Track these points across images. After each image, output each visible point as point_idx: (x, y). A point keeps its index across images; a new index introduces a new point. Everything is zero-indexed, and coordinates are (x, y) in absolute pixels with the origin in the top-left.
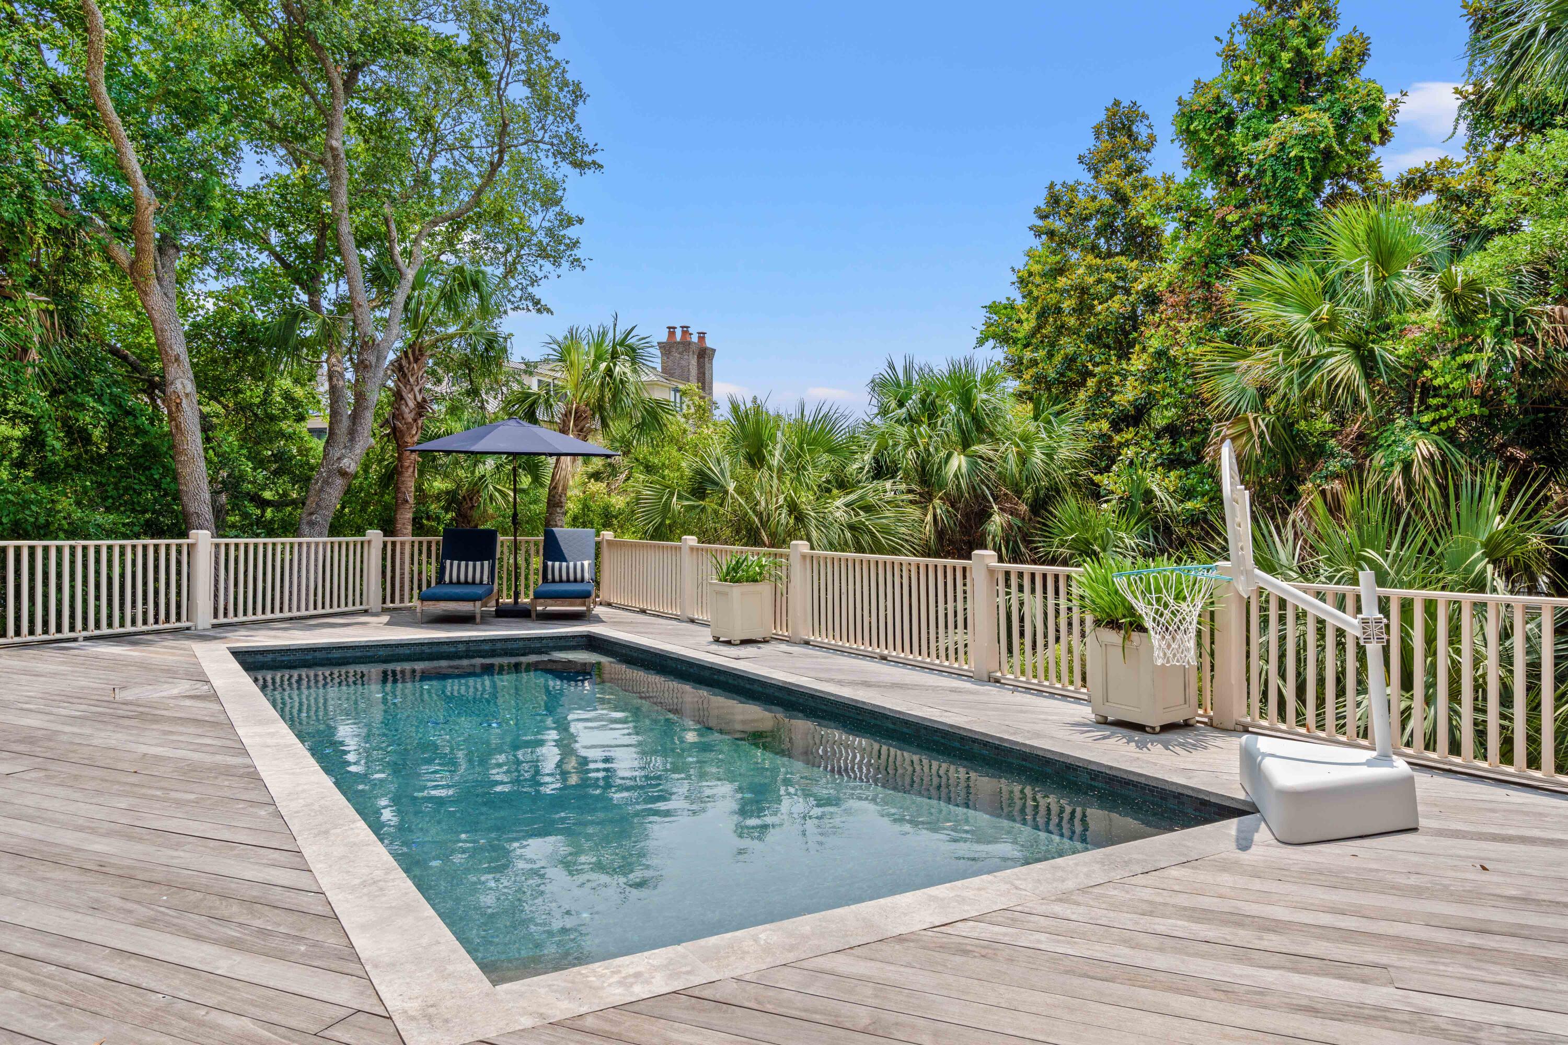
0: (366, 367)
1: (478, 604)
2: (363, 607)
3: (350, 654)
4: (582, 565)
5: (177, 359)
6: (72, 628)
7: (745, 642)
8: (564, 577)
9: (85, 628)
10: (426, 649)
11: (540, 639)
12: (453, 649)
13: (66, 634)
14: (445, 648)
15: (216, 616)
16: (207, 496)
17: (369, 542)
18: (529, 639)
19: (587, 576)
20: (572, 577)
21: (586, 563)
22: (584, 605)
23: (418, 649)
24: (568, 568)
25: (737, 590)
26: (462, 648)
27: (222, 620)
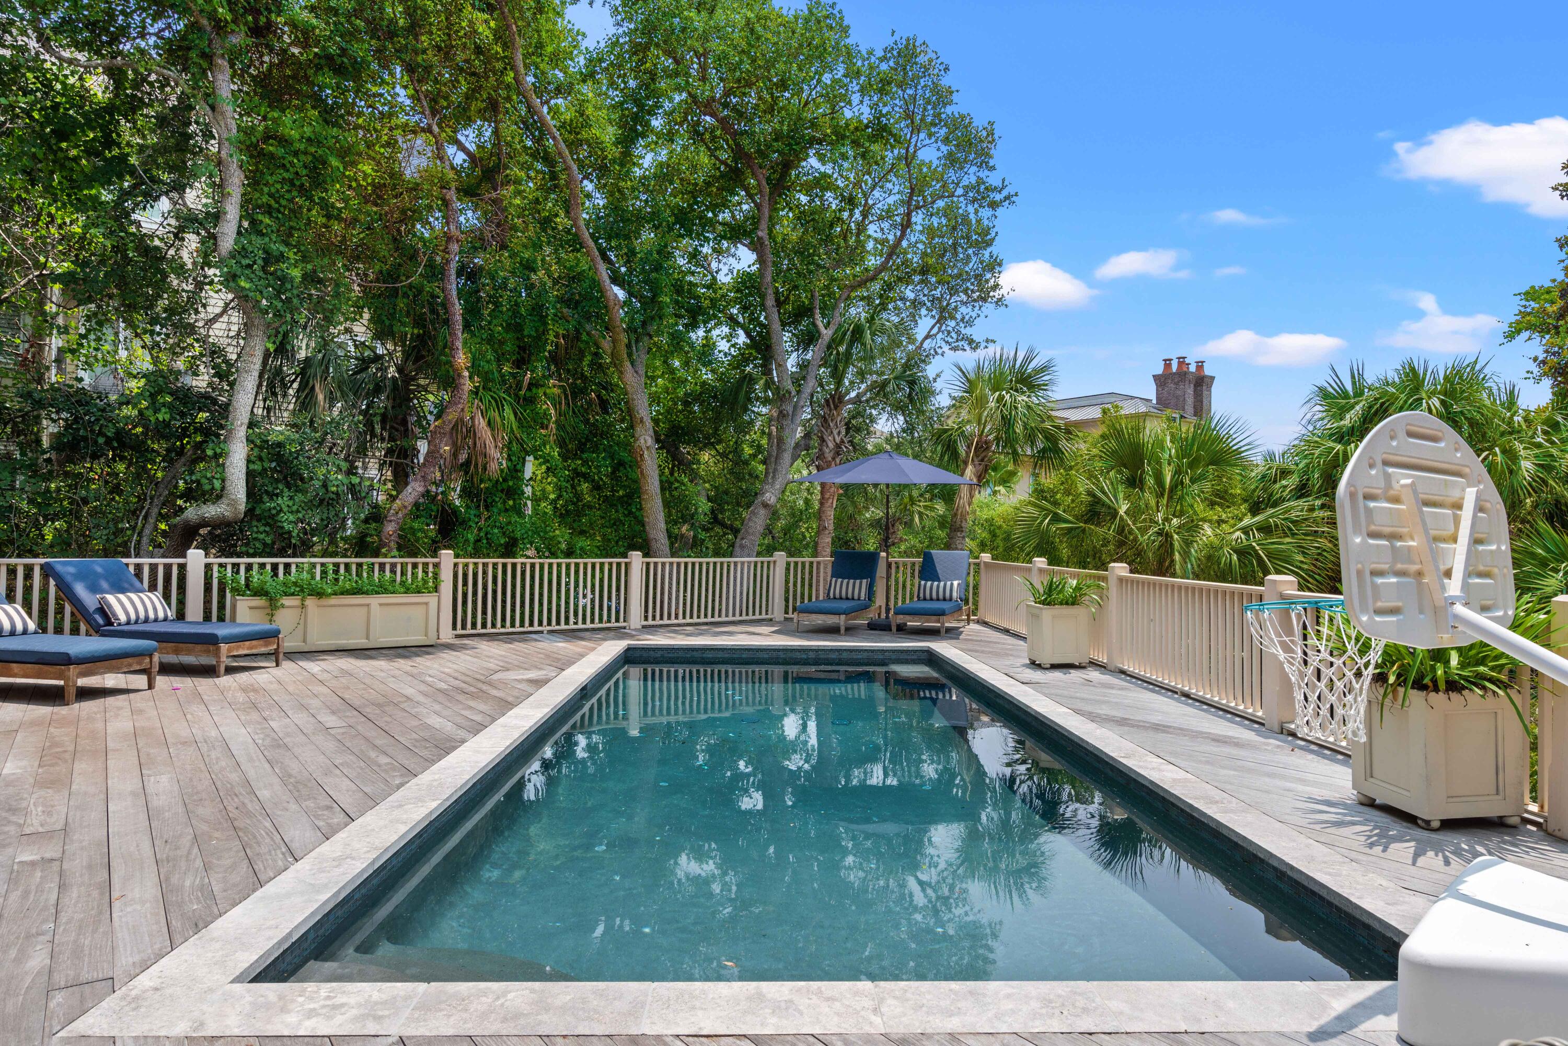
0: (784, 416)
1: (843, 617)
2: (768, 617)
3: (720, 655)
4: (952, 585)
5: (642, 421)
6: (540, 624)
7: (1054, 667)
8: (934, 596)
9: (549, 624)
10: (781, 655)
11: (883, 651)
12: (804, 656)
13: (536, 628)
14: (798, 655)
15: (646, 618)
16: (663, 526)
17: (775, 562)
18: (872, 651)
19: (955, 595)
20: (941, 596)
21: (956, 583)
22: (938, 621)
23: (774, 654)
24: (938, 587)
25: (1048, 613)
26: (812, 655)
27: (650, 622)
